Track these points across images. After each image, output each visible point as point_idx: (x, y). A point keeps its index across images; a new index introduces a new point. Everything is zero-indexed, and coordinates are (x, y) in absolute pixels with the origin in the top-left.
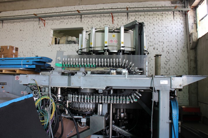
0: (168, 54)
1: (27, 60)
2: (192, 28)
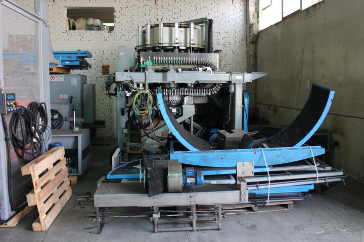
0: (224, 48)
1: (69, 55)
2: (253, 18)
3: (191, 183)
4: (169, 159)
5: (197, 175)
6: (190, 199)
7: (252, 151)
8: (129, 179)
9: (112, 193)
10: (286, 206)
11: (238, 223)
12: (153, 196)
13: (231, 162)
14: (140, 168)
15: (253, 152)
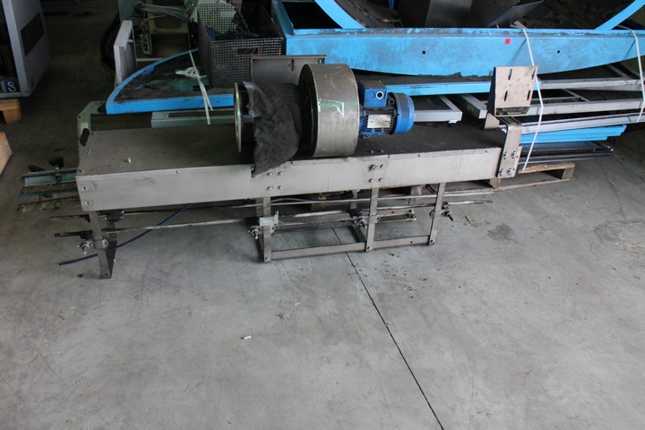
3: (378, 130)
4: (284, 52)
5: (396, 108)
6: (370, 175)
7: (498, 35)
8: (174, 114)
9: (133, 169)
10: (557, 174)
11: (465, 220)
12: (266, 170)
13: (446, 61)
14: (197, 76)
15: (504, 39)
